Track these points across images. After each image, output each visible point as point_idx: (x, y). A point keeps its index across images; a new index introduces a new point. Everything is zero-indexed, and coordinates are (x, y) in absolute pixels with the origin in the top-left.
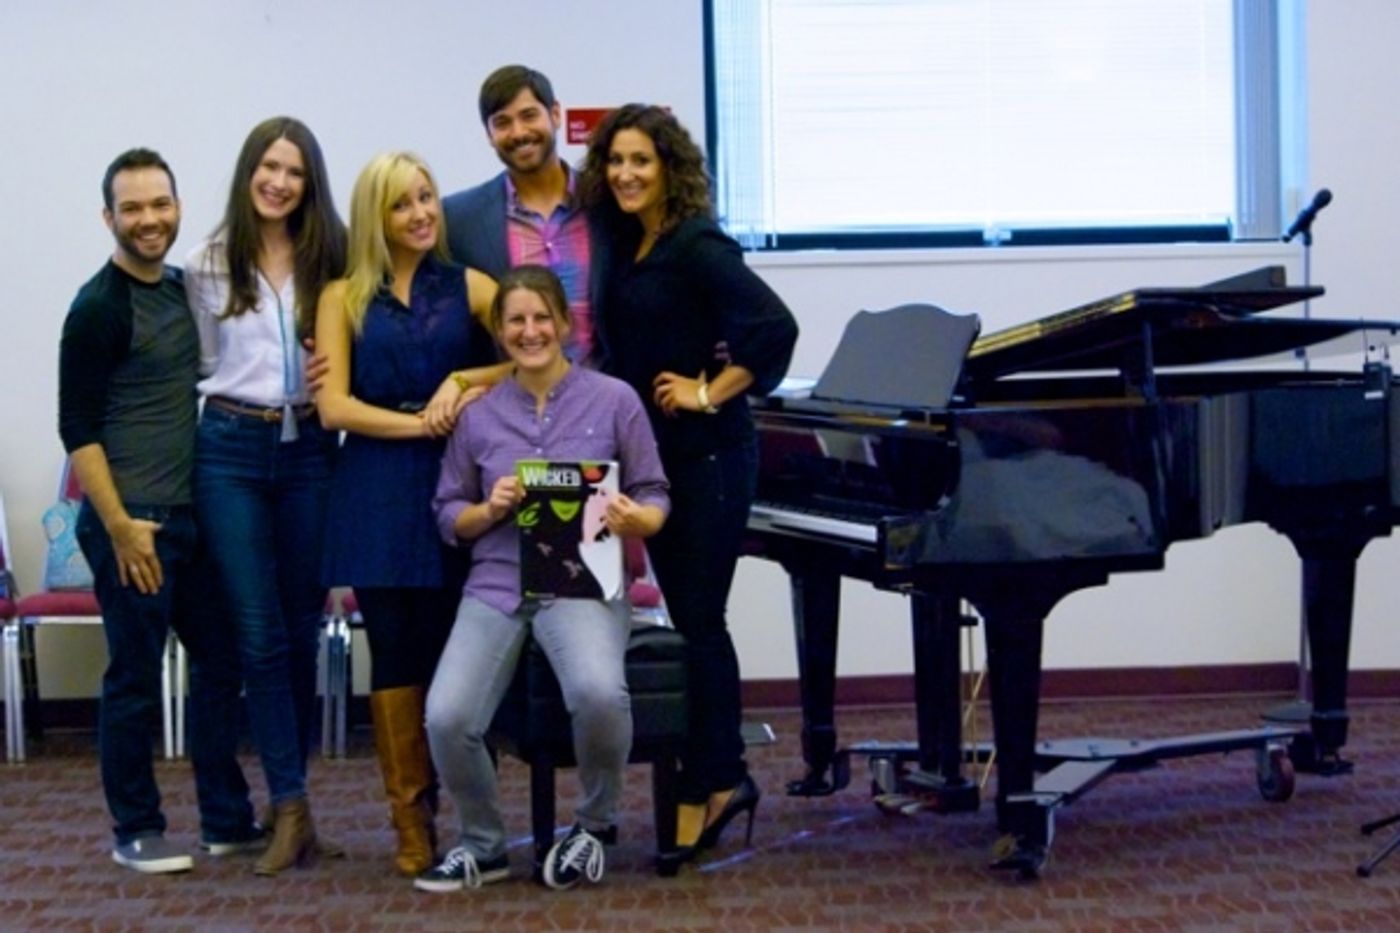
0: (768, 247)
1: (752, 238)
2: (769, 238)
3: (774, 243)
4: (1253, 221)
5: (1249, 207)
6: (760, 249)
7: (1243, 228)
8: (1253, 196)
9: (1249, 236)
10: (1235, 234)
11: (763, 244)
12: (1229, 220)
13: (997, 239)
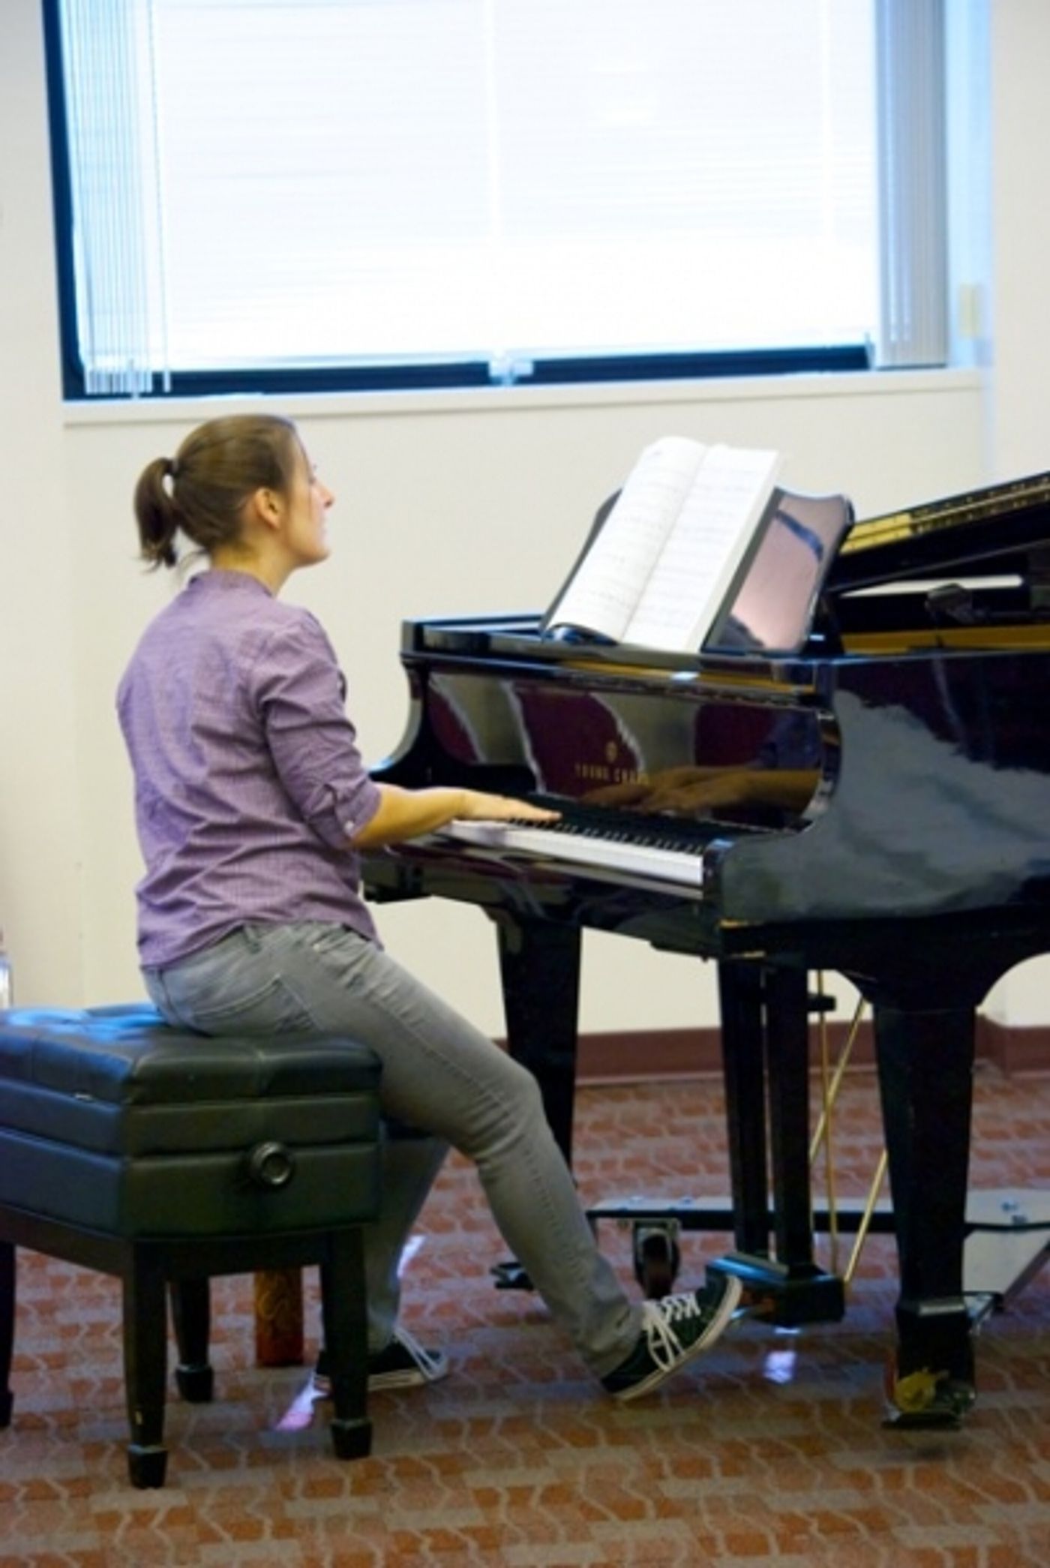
0: (158, 390)
1: (130, 380)
2: (157, 379)
3: (167, 386)
4: (907, 337)
5: (900, 318)
6: (144, 395)
7: (890, 348)
8: (906, 299)
9: (899, 362)
10: (878, 359)
11: (150, 388)
12: (867, 336)
13: (511, 372)
